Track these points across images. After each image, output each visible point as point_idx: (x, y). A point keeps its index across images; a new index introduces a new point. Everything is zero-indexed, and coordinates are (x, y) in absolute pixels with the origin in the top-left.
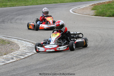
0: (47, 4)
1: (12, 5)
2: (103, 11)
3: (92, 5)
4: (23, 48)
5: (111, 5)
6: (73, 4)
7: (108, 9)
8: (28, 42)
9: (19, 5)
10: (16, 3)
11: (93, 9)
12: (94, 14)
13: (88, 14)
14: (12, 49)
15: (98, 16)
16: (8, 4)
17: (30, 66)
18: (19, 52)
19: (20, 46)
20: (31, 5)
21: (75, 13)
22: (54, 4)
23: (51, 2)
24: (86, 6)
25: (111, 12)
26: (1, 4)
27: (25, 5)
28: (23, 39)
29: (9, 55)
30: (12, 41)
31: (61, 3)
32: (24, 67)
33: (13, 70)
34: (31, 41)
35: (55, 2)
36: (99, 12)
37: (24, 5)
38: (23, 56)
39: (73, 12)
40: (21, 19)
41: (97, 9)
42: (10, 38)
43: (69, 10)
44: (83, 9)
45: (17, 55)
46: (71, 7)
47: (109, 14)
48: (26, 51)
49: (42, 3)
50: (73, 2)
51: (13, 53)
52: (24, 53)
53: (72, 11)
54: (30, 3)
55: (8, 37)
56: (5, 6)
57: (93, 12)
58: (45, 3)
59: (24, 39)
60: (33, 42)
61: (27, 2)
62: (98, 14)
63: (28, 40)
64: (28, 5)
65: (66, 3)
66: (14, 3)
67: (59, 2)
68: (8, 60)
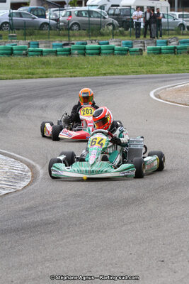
0: (118, 74)
1: (46, 74)
9: (57, 75)
10: (54, 70)
13: (184, 103)
20: (84, 76)
21: (160, 98)
26: (25, 71)
28: (15, 155)
39: (156, 96)
43: (149, 92)
44: (180, 90)
46: (159, 84)
54: (86, 71)
56: (30, 76)
58: (114, 71)
59: (18, 156)
61: (79, 68)
66: (51, 70)
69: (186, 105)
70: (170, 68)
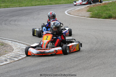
0: (42, 5)
1: (6, 6)
2: (98, 12)
3: (88, 7)
4: (17, 50)
5: (107, 7)
6: (68, 6)
7: (104, 10)
8: (22, 43)
9: (13, 6)
10: (10, 4)
11: (88, 10)
12: (90, 16)
13: (83, 16)
14: (6, 51)
15: (93, 18)
16: (2, 5)
17: (24, 68)
18: (13, 54)
19: (14, 48)
20: (25, 6)
21: (70, 14)
22: (49, 6)
23: (46, 3)
24: (81, 8)
25: (107, 14)
27: (20, 6)
29: (3, 57)
30: (6, 43)
31: (56, 4)
32: (18, 69)
33: (6, 72)
34: (25, 43)
35: (50, 3)
36: (94, 14)
37: (18, 6)
38: (17, 58)
39: (68, 14)
40: (15, 21)
41: (92, 11)
42: (4, 39)
43: (64, 12)
44: (79, 10)
45: (11, 57)
46: (66, 8)
47: (105, 16)
48: (20, 53)
49: (37, 4)
50: (68, 3)
51: (7, 55)
52: (18, 55)
53: (67, 12)
54: (25, 4)
55: (2, 39)
57: (88, 14)
58: (40, 4)
60: (27, 43)
61: (21, 3)
62: (94, 16)
63: (22, 42)
64: (22, 7)
65: (61, 4)
66: (8, 4)
67: (54, 3)
68: (2, 62)
69: (84, 17)
70: (66, 2)
